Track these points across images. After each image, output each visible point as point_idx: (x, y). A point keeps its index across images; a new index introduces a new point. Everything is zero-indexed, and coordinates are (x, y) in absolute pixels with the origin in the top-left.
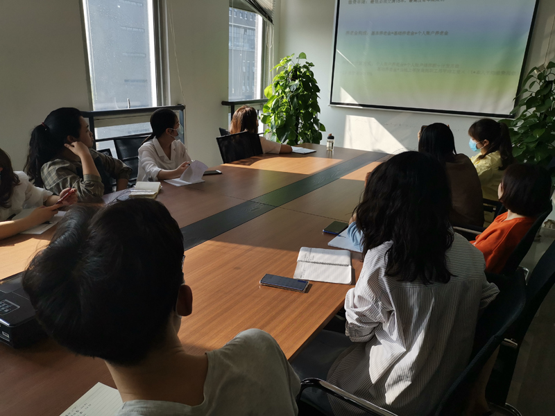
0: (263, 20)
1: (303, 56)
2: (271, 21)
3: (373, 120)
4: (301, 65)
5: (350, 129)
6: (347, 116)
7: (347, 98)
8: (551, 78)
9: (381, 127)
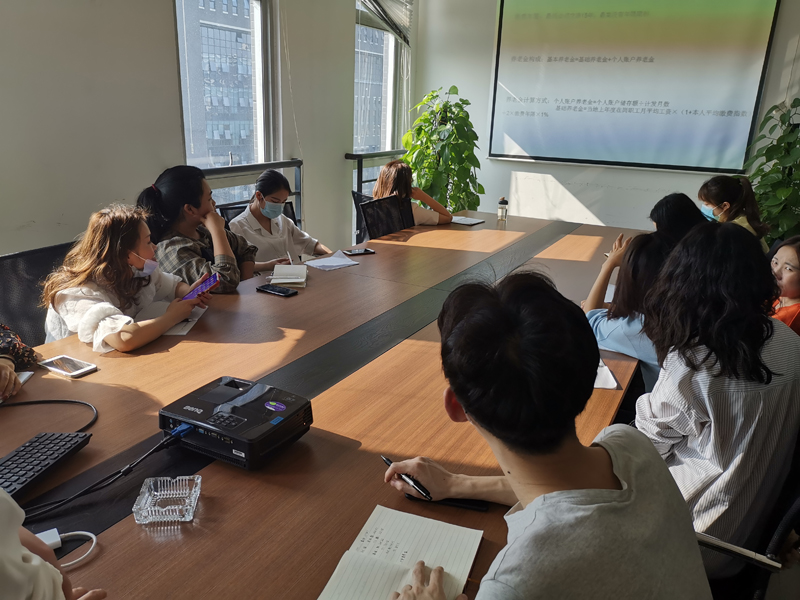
0: (396, 41)
1: (454, 90)
2: (408, 43)
3: (549, 177)
4: (453, 103)
5: (517, 191)
6: (513, 173)
7: (513, 148)
8: (796, 120)
9: (561, 187)
